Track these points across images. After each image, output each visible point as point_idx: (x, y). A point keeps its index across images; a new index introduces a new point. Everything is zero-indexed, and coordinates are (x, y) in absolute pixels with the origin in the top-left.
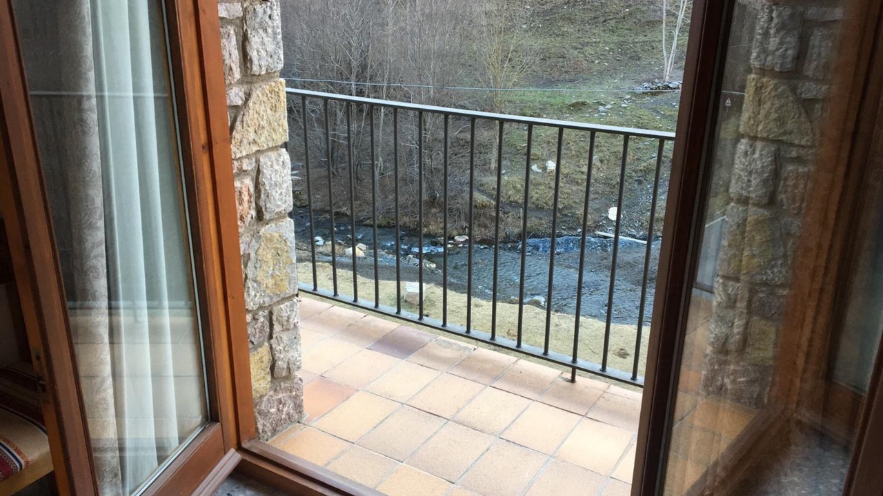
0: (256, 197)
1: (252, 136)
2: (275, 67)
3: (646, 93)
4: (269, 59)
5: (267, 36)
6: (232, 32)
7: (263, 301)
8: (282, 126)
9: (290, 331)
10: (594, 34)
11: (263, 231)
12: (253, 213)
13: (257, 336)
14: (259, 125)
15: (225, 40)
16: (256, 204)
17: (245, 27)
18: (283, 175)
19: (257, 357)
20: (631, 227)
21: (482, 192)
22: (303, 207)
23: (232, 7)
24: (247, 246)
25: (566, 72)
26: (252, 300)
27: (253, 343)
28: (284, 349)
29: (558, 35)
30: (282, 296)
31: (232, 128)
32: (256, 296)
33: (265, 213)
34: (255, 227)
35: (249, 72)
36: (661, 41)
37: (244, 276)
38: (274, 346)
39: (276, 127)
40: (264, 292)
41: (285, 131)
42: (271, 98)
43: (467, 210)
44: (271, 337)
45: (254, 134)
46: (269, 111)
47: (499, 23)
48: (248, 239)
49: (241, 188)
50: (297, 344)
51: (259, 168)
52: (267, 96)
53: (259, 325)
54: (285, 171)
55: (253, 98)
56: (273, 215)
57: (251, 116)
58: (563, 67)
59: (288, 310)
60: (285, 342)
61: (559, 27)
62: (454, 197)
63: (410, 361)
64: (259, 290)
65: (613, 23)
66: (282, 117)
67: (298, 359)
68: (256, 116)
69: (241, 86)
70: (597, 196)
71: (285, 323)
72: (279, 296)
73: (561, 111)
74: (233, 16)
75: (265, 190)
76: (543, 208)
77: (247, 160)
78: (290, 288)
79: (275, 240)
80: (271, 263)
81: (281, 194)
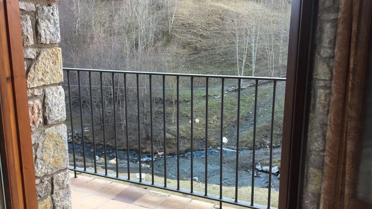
0: (43, 111)
1: (40, 76)
2: (55, 41)
3: (233, 91)
4: (52, 36)
5: (51, 24)
6: (28, 18)
7: (47, 171)
8: (59, 73)
9: (65, 189)
10: (211, 69)
11: (47, 130)
12: (41, 120)
13: (43, 192)
14: (45, 71)
15: (24, 22)
16: (43, 115)
17: (37, 17)
18: (60, 100)
19: (43, 205)
20: (232, 145)
21: (169, 133)
22: (90, 143)
23: (29, 5)
24: (36, 139)
25: (201, 83)
26: (40, 171)
27: (40, 196)
28: (61, 200)
29: (197, 69)
30: (59, 168)
31: (28, 71)
32: (42, 168)
33: (48, 120)
34: (43, 128)
35: (39, 41)
36: (237, 71)
37: (34, 156)
38: (54, 198)
39: (56, 73)
40: (48, 166)
41: (61, 76)
42: (53, 57)
43: (163, 141)
44: (52, 193)
45: (42, 75)
46: (51, 64)
47: (173, 65)
48: (37, 135)
49: (33, 105)
50: (68, 197)
51: (45, 95)
52: (50, 56)
53: (45, 185)
54: (61, 98)
55: (42, 55)
56: (53, 122)
57: (40, 65)
58: (199, 82)
59: (63, 177)
60: (61, 196)
61: (197, 66)
62: (157, 136)
63: (135, 205)
64: (44, 165)
65: (218, 64)
66: (59, 68)
67: (69, 205)
68: (43, 65)
69: (34, 49)
70: (217, 133)
71: (61, 184)
72: (57, 168)
73: (200, 99)
74: (29, 10)
75: (49, 107)
76: (195, 139)
77: (37, 90)
78: (64, 164)
79: (55, 136)
80: (52, 149)
81: (58, 110)
